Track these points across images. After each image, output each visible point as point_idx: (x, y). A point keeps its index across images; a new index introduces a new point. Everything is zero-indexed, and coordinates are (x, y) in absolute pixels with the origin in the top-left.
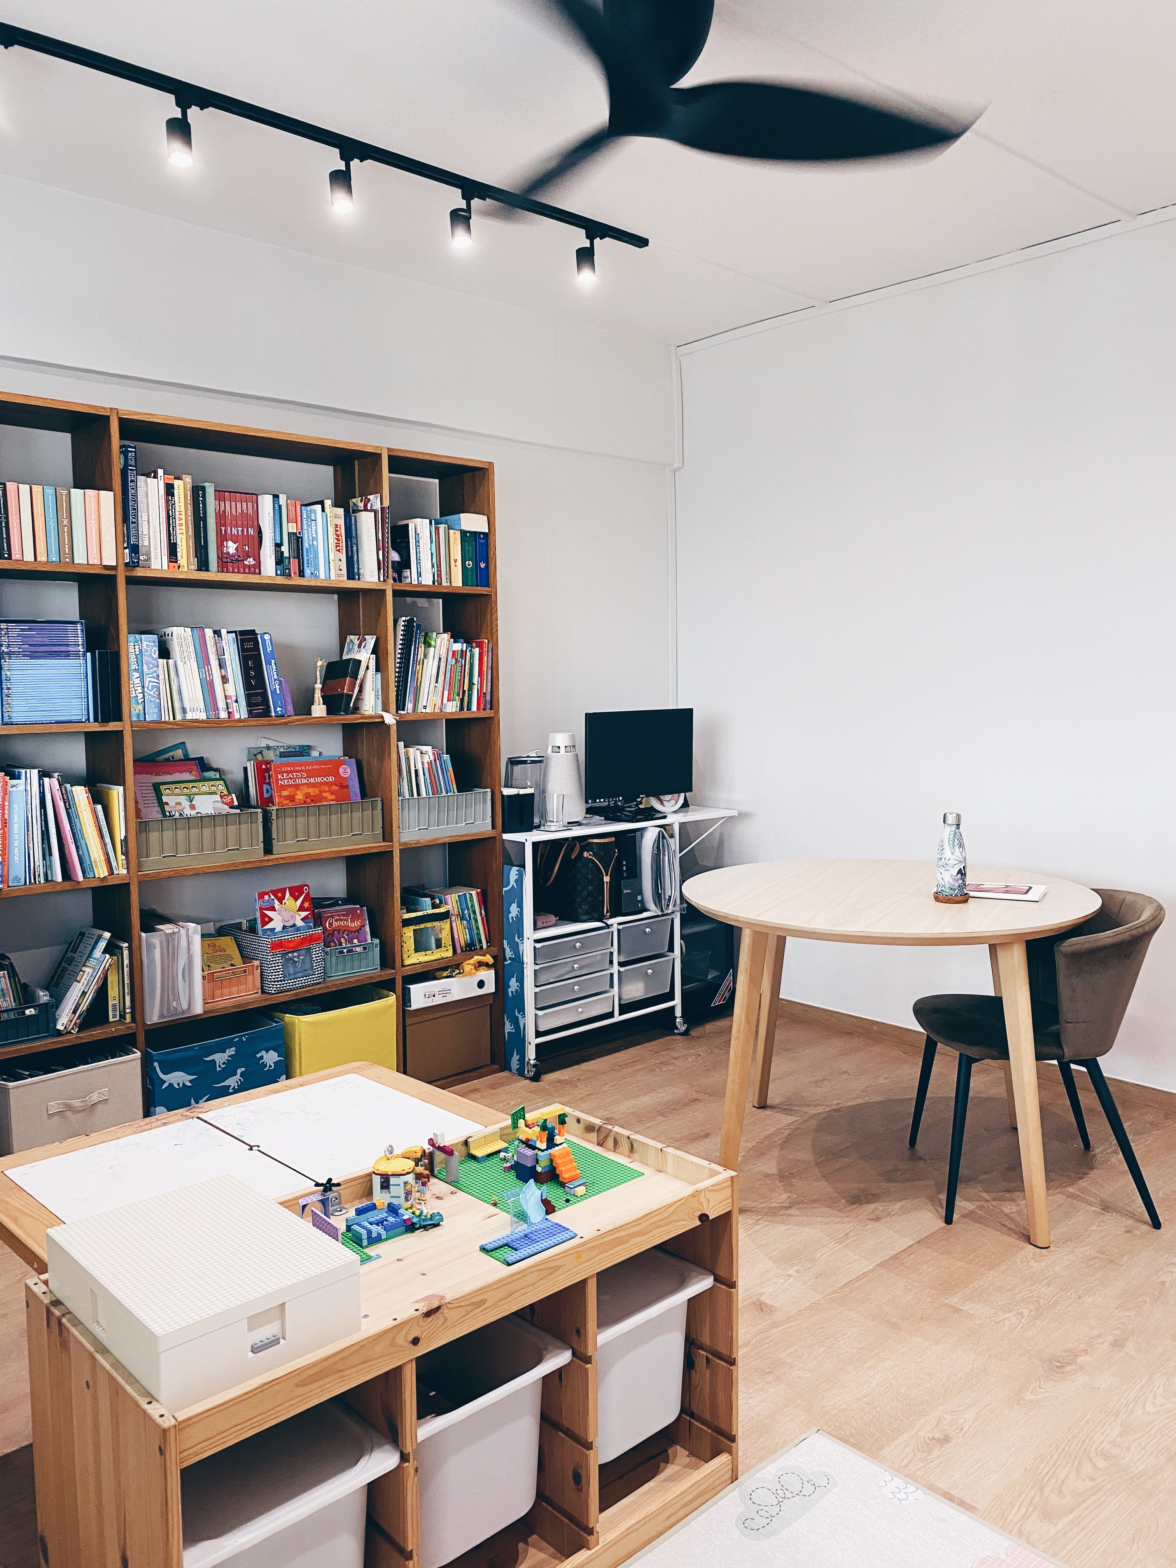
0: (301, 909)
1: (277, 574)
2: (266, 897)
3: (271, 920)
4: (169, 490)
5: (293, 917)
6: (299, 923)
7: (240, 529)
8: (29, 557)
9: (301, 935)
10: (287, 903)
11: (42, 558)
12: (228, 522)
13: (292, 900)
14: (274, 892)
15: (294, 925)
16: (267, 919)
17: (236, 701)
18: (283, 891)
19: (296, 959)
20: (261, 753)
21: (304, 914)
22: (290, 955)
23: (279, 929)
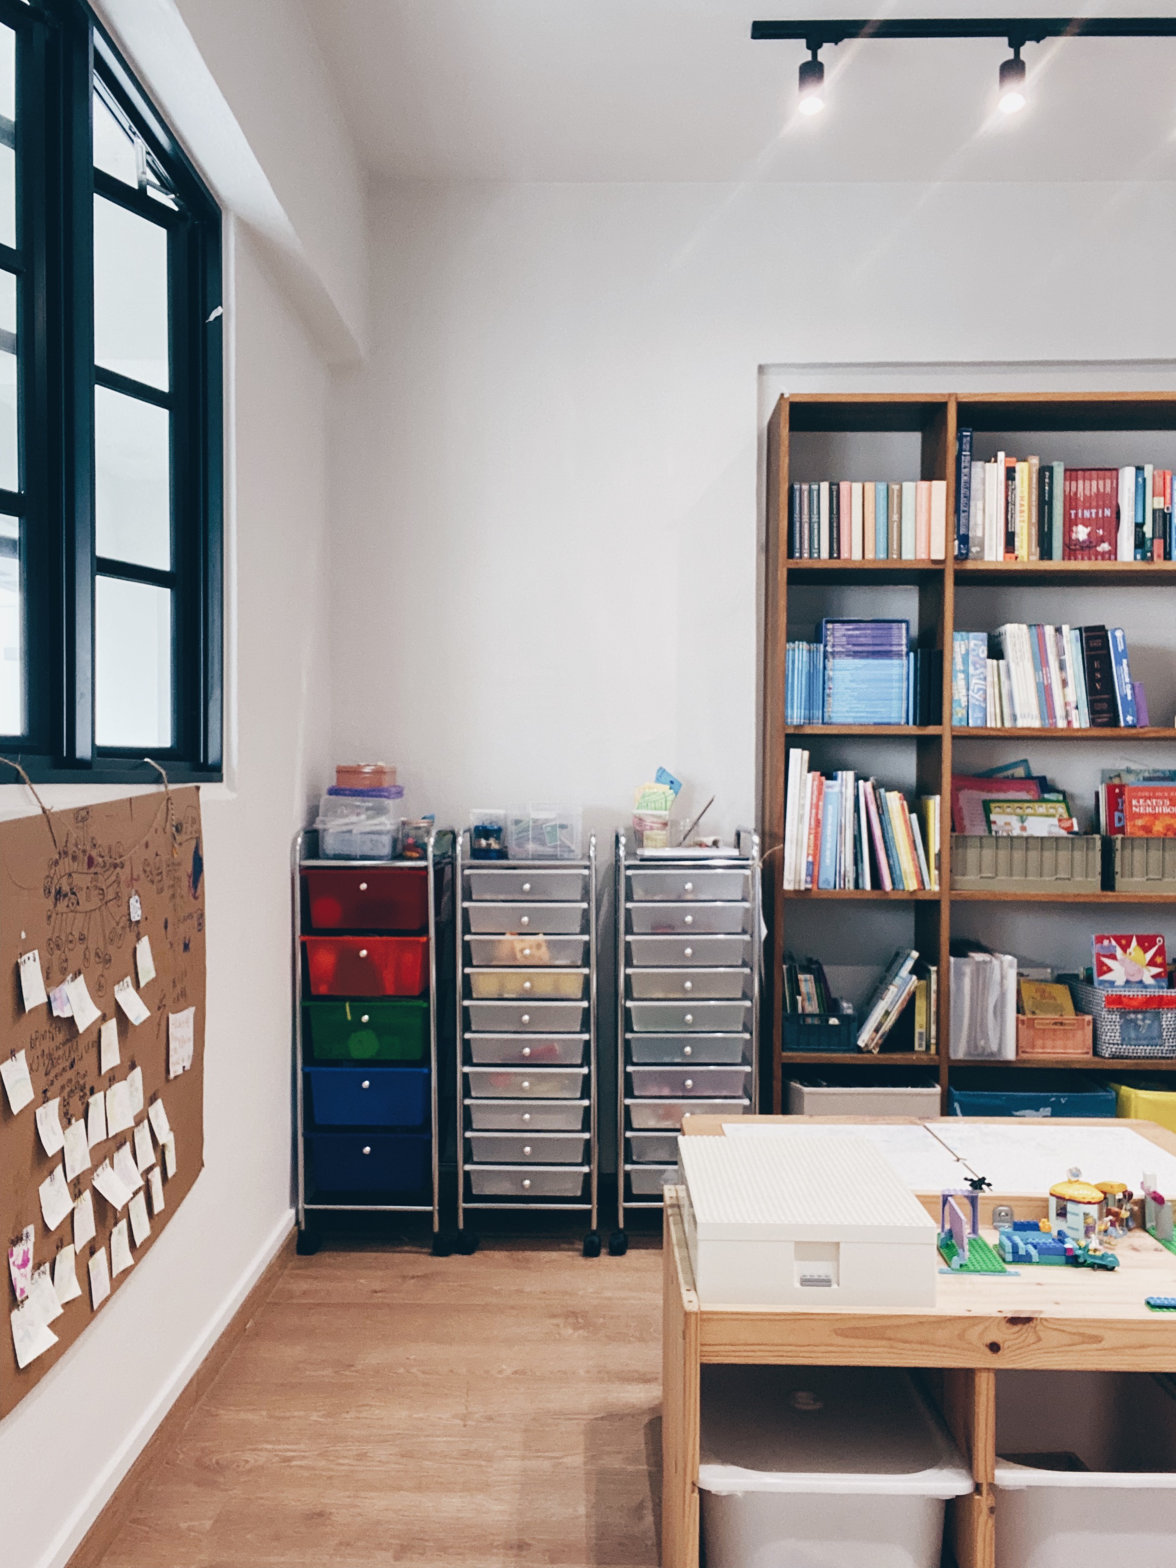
0: (1152, 963)
1: (1135, 558)
2: (1106, 942)
3: (1110, 970)
4: (1010, 474)
5: (1140, 971)
6: (1149, 981)
7: (1094, 511)
8: (857, 555)
9: (1149, 993)
10: (1133, 954)
11: (870, 556)
12: (1080, 504)
13: (1140, 951)
14: (1118, 939)
15: (1141, 982)
16: (1105, 968)
17: (1077, 708)
18: (1129, 940)
19: (1140, 1023)
20: (1119, 776)
21: (1156, 970)
22: (1132, 1016)
23: (1120, 981)
